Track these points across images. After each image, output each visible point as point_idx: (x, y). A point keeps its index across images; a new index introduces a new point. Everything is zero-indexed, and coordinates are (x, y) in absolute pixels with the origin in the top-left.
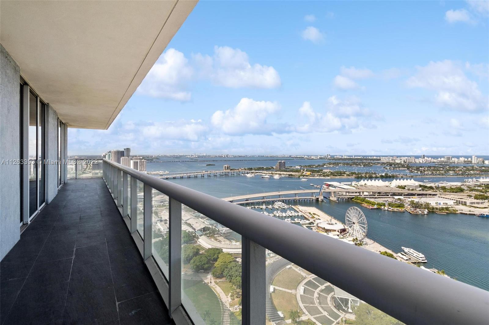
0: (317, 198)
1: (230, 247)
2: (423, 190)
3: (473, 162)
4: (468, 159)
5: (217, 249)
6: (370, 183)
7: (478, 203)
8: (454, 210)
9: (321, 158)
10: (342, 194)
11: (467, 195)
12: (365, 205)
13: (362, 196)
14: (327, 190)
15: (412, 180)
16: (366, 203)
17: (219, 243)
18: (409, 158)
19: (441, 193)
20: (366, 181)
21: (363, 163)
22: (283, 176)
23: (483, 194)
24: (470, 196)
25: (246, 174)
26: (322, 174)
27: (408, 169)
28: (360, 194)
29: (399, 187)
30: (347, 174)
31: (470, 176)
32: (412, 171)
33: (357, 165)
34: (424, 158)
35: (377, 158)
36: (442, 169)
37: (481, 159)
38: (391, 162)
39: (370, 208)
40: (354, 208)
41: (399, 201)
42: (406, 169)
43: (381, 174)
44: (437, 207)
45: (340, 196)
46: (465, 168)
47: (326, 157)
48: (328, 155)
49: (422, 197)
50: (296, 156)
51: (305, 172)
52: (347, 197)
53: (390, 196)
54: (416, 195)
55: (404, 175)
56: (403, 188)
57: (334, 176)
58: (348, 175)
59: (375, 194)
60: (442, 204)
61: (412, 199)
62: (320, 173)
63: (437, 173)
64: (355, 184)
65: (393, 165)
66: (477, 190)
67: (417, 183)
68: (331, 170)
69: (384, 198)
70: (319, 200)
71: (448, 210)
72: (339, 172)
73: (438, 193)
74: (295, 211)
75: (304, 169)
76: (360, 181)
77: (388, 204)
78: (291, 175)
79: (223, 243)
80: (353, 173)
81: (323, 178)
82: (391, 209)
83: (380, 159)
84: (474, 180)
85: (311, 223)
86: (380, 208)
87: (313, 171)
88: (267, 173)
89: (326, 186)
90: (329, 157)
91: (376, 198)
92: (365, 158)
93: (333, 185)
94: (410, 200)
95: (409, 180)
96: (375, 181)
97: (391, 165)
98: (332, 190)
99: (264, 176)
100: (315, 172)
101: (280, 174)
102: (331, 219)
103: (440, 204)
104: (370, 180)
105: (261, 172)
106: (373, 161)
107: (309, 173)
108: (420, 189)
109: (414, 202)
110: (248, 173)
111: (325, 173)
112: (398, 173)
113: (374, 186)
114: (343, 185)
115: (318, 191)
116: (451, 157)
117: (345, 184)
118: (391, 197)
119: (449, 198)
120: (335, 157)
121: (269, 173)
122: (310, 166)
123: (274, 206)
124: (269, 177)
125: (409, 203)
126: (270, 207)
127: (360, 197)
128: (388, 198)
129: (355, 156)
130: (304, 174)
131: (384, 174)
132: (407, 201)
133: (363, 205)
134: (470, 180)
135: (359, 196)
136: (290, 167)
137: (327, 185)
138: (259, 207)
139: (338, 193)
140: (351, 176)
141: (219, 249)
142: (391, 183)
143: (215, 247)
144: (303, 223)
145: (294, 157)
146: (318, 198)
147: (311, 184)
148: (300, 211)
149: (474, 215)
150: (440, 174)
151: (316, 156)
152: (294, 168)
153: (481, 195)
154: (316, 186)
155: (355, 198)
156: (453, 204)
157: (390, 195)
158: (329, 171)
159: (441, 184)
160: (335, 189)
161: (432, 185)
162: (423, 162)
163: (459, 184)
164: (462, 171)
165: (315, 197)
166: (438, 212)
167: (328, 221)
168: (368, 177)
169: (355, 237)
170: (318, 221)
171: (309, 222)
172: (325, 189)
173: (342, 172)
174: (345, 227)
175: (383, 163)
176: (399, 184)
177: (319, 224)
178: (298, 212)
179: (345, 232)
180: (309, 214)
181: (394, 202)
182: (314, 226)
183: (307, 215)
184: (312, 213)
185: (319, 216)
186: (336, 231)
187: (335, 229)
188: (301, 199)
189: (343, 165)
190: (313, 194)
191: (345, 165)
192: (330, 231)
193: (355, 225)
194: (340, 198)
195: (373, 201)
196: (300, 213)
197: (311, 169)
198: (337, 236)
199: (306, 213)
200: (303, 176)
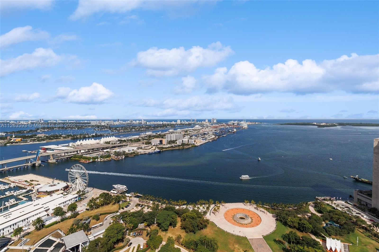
0: (33, 164)
2: (120, 143)
3: (142, 123)
4: (140, 122)
6: (85, 142)
7: (147, 147)
8: (137, 153)
10: (61, 155)
11: (142, 143)
12: (83, 161)
13: (79, 154)
14: (45, 154)
15: (114, 137)
16: (84, 159)
18: (110, 121)
19: (130, 143)
23: (148, 141)
24: (143, 143)
26: (36, 139)
27: (110, 129)
28: (77, 152)
29: (106, 143)
30: (63, 137)
31: (142, 132)
32: (112, 131)
34: (119, 121)
35: (87, 122)
36: (128, 128)
37: (145, 122)
38: (98, 124)
39: (87, 162)
40: (76, 165)
41: (107, 153)
42: (109, 129)
43: (92, 134)
44: (129, 152)
45: (59, 157)
46: (139, 127)
48: (40, 120)
49: (121, 148)
51: (13, 139)
52: (66, 157)
54: (117, 147)
55: (108, 134)
56: (108, 143)
57: (50, 139)
58: (65, 138)
59: (90, 151)
60: (131, 150)
61: (115, 150)
62: (33, 138)
63: (127, 131)
64: (72, 145)
65: (100, 127)
66: (146, 139)
67: (117, 139)
68: (46, 134)
69: (97, 152)
70: (36, 165)
71: (134, 154)
72: (55, 136)
73: (128, 144)
74: (5, 184)
75: (12, 136)
76: (77, 141)
77: (100, 156)
80: (68, 136)
81: (37, 142)
82: (103, 160)
84: (144, 133)
85: (29, 191)
86: (94, 161)
87: (25, 137)
89: (42, 150)
90: (42, 122)
91: (91, 154)
92: (78, 122)
93: (50, 148)
94: (114, 151)
95: (112, 137)
96: (89, 140)
97: (98, 127)
98: (50, 153)
100: (27, 138)
102: (54, 181)
103: (130, 150)
106: (85, 124)
107: (19, 139)
108: (119, 142)
109: (117, 152)
111: (39, 137)
112: (104, 132)
113: (88, 145)
114: (60, 147)
115: (35, 156)
116: (132, 120)
117: (63, 146)
118: (102, 151)
119: (134, 146)
122: (19, 132)
125: (114, 153)
127: (78, 155)
128: (100, 152)
129: (69, 121)
130: (12, 141)
131: (94, 134)
132: (112, 152)
133: (81, 161)
134: (142, 134)
135: (76, 154)
137: (44, 150)
139: (57, 155)
140: (67, 138)
142: (100, 141)
144: (18, 194)
146: (35, 164)
148: (11, 182)
149: (146, 153)
150: (128, 131)
153: (148, 142)
155: (73, 157)
156: (136, 149)
157: (100, 150)
158: (44, 135)
159: (129, 138)
160: (53, 152)
161: (125, 139)
162: (118, 124)
163: (138, 137)
164: (138, 129)
165: (31, 163)
166: (130, 156)
167: (50, 184)
168: (83, 137)
169: (78, 190)
170: (38, 187)
171: (26, 190)
172: (42, 153)
173: (58, 135)
174: (67, 184)
175: (93, 126)
176: (106, 141)
177: (40, 189)
178: (8, 184)
179: (68, 188)
180: (24, 182)
181: (104, 154)
182: (33, 193)
183: (22, 184)
184: (29, 181)
185: (38, 181)
186: (60, 190)
187: (58, 189)
188: (11, 168)
189: (58, 129)
190: (27, 161)
191: (61, 129)
192: (54, 192)
193: (77, 180)
194: (58, 159)
195: (89, 157)
196: (12, 184)
197: (22, 135)
198: (61, 194)
199: (21, 182)
200: (10, 144)
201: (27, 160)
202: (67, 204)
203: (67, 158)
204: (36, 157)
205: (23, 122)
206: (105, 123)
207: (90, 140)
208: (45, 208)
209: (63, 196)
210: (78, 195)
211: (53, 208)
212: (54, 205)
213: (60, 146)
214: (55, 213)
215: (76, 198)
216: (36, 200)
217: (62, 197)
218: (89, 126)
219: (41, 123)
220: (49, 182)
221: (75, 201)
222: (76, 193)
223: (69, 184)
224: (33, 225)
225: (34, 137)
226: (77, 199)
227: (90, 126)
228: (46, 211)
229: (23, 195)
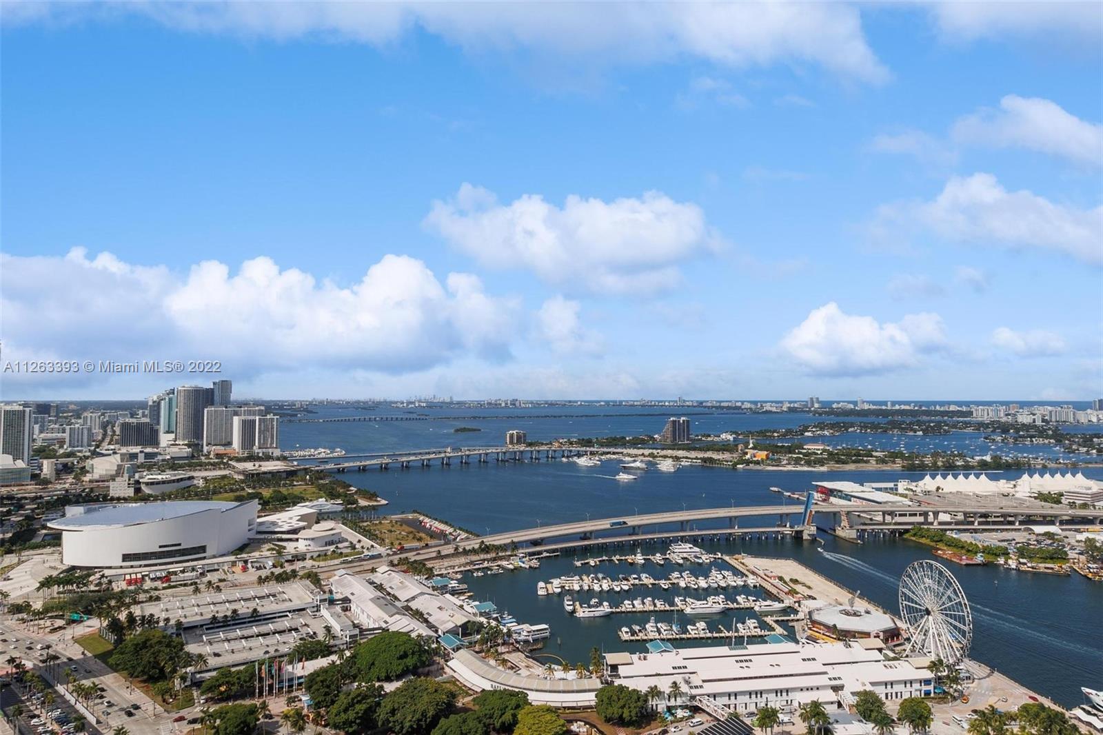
0: (797, 532)
1: (548, 688)
5: (513, 694)
6: (951, 484)
9: (791, 410)
10: (871, 519)
12: (947, 553)
13: (932, 524)
14: (824, 507)
15: (1079, 476)
16: (949, 546)
17: (511, 672)
18: (1059, 409)
20: (939, 477)
21: (919, 423)
22: (684, 463)
25: (575, 459)
26: (801, 456)
27: (1059, 441)
28: (926, 519)
29: (1043, 497)
30: (876, 457)
32: (1070, 448)
33: (903, 429)
35: (959, 409)
38: (1003, 420)
39: (964, 563)
41: (1049, 542)
42: (1052, 441)
43: (980, 458)
45: (866, 524)
47: (806, 406)
48: (812, 399)
50: (718, 404)
51: (750, 452)
52: (888, 529)
53: (1017, 526)
54: (1098, 521)
56: (1056, 499)
57: (837, 462)
58: (881, 461)
59: (973, 519)
61: (1091, 536)
62: (795, 453)
64: (907, 489)
65: (1012, 431)
67: (1096, 486)
68: (828, 446)
69: (1002, 530)
70: (804, 538)
72: (854, 452)
74: (736, 572)
75: (748, 443)
76: (922, 479)
77: (1018, 549)
78: (711, 460)
79: (524, 672)
80: (894, 456)
81: (806, 468)
82: (1029, 565)
83: (970, 413)
86: (992, 562)
87: (775, 450)
88: (636, 456)
89: (819, 495)
90: (816, 405)
91: (976, 531)
92: (923, 408)
93: (838, 491)
94: (1081, 537)
95: (1069, 476)
96: (967, 478)
97: (1004, 428)
98: (841, 506)
99: (629, 463)
100: (780, 452)
101: (677, 458)
102: (853, 598)
104: (950, 477)
105: (619, 450)
106: (949, 417)
107: (762, 455)
109: (1098, 545)
110: (579, 455)
111: (810, 453)
113: (965, 495)
114: (868, 491)
115: (800, 509)
117: (877, 489)
118: (1022, 527)
120: (835, 406)
121: (643, 454)
122: (762, 433)
123: (668, 556)
124: (644, 466)
125: (1081, 547)
126: (658, 558)
127: (928, 530)
128: (1014, 533)
129: (894, 403)
130: (748, 457)
131: (988, 458)
132: (1073, 542)
133: (939, 552)
135: (922, 524)
136: (703, 436)
137: (822, 493)
138: (623, 558)
139: (859, 516)
140: (889, 464)
141: (518, 693)
142: (1015, 486)
143: (502, 687)
144: (764, 609)
145: (713, 407)
146: (802, 532)
147: (772, 489)
151: (777, 402)
152: (716, 439)
154: (788, 494)
155: (912, 532)
157: (1017, 524)
158: (822, 447)
160: (849, 503)
162: (1099, 420)
165: (791, 527)
167: (841, 605)
168: (943, 466)
169: (933, 658)
170: (810, 604)
171: (782, 605)
172: (819, 503)
173: (861, 450)
174: (896, 624)
175: (981, 425)
176: (1041, 490)
177: (816, 612)
178: (743, 575)
179: (898, 638)
180: (777, 580)
181: (1034, 545)
182: (798, 620)
183: (772, 584)
184: (787, 580)
185: (809, 588)
186: (872, 636)
187: (866, 629)
188: (747, 533)
189: (861, 430)
190: (782, 518)
191: (869, 430)
192: (854, 637)
193: (930, 617)
194: (865, 530)
195: (969, 542)
196: (751, 576)
197: (768, 442)
198: (877, 651)
199: (771, 578)
200: (745, 465)
201: (781, 515)
202: (897, 693)
203: (892, 533)
204: (803, 511)
205: (771, 407)
206: (1034, 415)
207: (972, 477)
208: (830, 679)
209: (884, 661)
210: (933, 676)
211: (855, 691)
212: (858, 680)
213: (868, 487)
214: (861, 709)
215: (927, 682)
216: (807, 643)
217: (880, 661)
218: (967, 424)
219: (812, 409)
220: (840, 600)
221: (923, 692)
222: (926, 666)
223: (900, 624)
224: (804, 717)
225: (797, 451)
226: (931, 688)
227: (970, 423)
228: (836, 689)
229: (775, 618)
